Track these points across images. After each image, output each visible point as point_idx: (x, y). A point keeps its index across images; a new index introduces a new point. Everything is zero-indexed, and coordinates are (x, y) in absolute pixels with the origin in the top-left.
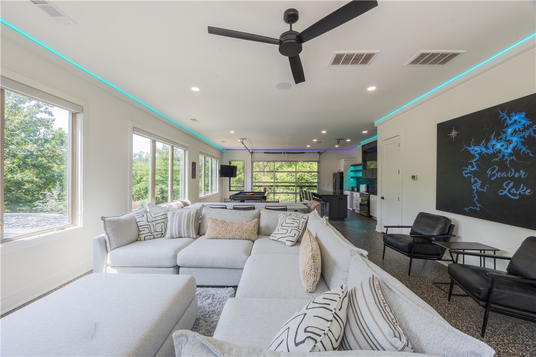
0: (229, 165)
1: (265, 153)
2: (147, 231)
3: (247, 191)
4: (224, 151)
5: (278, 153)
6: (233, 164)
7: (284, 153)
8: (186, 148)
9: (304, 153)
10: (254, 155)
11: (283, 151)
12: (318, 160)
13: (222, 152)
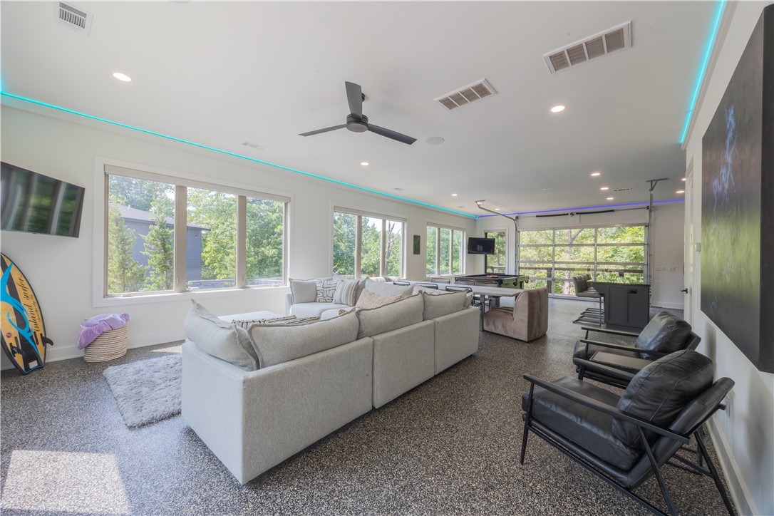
0: (484, 237)
1: (537, 216)
2: (321, 295)
3: (510, 274)
4: (477, 218)
5: (560, 215)
6: (490, 236)
7: (572, 214)
8: (403, 220)
9: (612, 211)
10: (520, 221)
11: (569, 212)
12: (647, 221)
13: (475, 220)
